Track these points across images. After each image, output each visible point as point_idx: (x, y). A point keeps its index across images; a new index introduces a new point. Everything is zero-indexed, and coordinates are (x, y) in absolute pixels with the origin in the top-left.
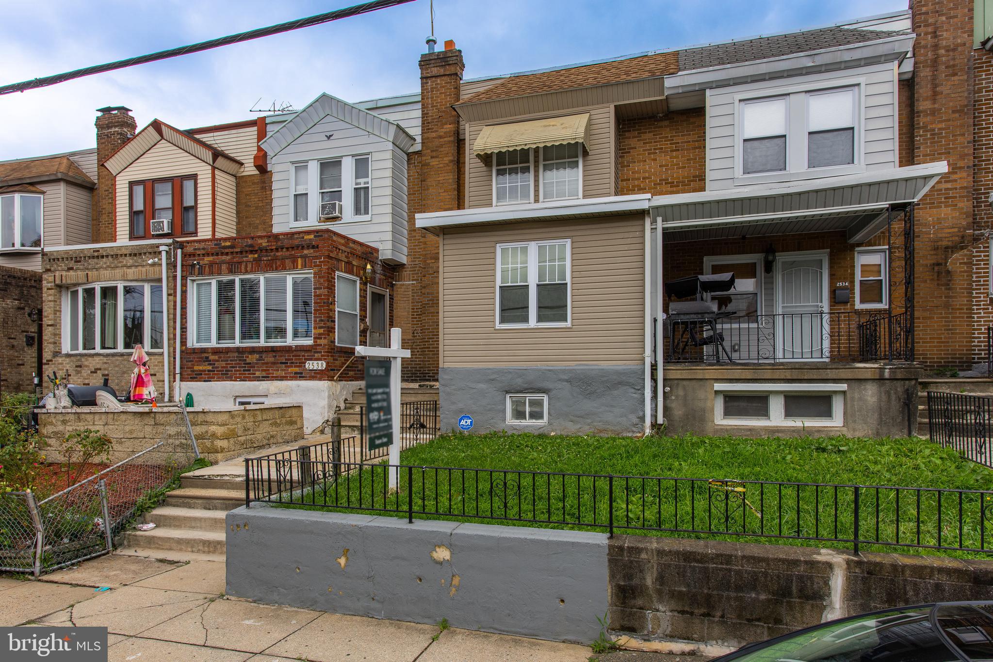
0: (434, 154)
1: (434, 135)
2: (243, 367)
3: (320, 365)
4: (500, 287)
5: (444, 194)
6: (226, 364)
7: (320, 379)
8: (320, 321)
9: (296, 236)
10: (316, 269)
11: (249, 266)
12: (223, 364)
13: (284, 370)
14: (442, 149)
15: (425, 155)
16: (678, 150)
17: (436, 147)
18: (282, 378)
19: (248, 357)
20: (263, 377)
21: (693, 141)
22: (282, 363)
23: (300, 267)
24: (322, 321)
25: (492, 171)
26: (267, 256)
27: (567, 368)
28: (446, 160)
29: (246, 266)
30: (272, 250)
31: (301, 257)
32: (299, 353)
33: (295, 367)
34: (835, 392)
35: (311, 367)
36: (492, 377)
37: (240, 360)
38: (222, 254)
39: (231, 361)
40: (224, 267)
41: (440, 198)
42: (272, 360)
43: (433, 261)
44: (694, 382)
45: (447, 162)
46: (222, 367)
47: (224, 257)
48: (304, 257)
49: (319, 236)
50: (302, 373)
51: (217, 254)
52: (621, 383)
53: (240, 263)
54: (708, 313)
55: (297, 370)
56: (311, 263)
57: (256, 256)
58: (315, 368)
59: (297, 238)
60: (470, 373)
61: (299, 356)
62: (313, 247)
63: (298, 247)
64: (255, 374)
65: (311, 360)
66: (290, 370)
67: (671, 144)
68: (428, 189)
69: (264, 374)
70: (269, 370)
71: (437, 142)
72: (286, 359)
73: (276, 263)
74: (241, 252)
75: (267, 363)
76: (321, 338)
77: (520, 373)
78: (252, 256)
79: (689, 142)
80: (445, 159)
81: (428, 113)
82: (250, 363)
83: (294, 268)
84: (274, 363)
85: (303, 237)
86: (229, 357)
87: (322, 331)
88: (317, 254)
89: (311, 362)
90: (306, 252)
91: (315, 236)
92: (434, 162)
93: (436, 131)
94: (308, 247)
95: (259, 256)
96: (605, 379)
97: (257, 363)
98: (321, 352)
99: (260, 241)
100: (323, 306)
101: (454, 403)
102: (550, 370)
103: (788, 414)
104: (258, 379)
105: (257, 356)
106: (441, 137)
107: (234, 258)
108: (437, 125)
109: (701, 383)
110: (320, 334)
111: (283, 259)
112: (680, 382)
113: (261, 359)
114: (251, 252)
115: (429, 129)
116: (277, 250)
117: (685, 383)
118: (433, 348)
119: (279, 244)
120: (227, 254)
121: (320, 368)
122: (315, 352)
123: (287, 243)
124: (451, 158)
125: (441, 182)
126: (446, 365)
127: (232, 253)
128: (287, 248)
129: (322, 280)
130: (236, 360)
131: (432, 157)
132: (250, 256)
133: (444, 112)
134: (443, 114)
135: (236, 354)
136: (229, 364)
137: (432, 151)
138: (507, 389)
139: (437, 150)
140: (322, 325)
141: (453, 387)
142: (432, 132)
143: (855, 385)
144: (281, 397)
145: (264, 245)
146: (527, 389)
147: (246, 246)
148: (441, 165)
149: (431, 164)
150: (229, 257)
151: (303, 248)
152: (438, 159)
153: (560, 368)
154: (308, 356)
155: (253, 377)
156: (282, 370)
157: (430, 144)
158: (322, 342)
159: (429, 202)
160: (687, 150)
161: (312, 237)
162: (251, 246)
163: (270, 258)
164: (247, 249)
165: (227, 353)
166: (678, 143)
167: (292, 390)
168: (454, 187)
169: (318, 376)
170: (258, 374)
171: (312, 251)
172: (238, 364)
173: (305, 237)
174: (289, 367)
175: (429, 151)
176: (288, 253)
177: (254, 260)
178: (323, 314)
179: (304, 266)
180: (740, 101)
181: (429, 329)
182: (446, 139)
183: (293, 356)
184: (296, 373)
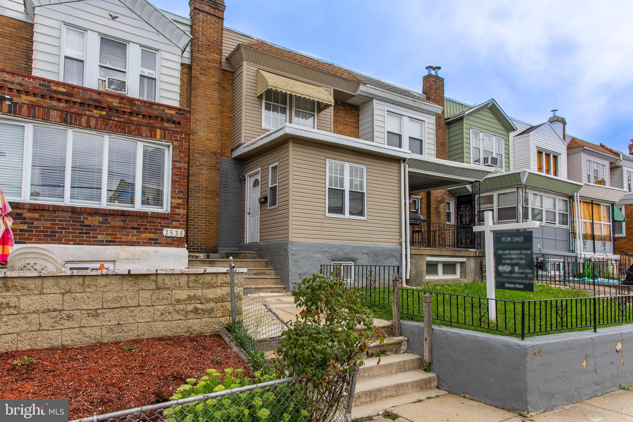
0: (203, 72)
1: (203, 57)
2: (78, 229)
3: (179, 233)
4: (329, 188)
5: (210, 106)
6: (52, 224)
7: (178, 246)
8: (179, 192)
9: (155, 107)
10: (176, 143)
11: (93, 123)
12: (48, 224)
13: (136, 236)
14: (210, 71)
15: (195, 70)
16: (347, 125)
17: (205, 67)
18: (133, 244)
19: (87, 219)
20: (107, 241)
21: (353, 123)
22: (132, 228)
23: (158, 137)
24: (181, 192)
25: (261, 102)
26: (119, 117)
27: (366, 246)
28: (214, 80)
29: (88, 122)
30: (124, 112)
31: (161, 128)
32: (155, 220)
33: (149, 233)
34: (457, 262)
35: (169, 234)
36: (325, 249)
37: (74, 221)
38: (51, 98)
39: (59, 221)
40: (54, 114)
41: (208, 108)
42: (121, 224)
43: (200, 156)
44: (419, 256)
45: (213, 82)
46: (44, 227)
47: (55, 103)
48: (164, 129)
49: (181, 114)
50: (157, 240)
51: (43, 96)
52: (391, 256)
53: (80, 115)
54: (419, 220)
55: (152, 236)
56: (171, 136)
57: (104, 113)
58: (174, 236)
59: (157, 109)
60: (311, 246)
61: (155, 223)
62: (174, 122)
63: (156, 118)
64: (96, 237)
65: (168, 227)
66: (143, 235)
67: (344, 120)
68: (197, 98)
69: (109, 238)
70: (116, 235)
71: (205, 64)
72: (138, 225)
73: (129, 127)
74: (81, 104)
75: (114, 227)
76: (180, 208)
77: (342, 248)
78: (98, 112)
79: (352, 122)
80: (212, 79)
81: (199, 38)
82: (90, 226)
83: (151, 137)
84: (123, 228)
85: (164, 111)
86: (58, 217)
87: (181, 201)
88: (179, 130)
89: (169, 230)
90: (166, 125)
91: (176, 113)
92: (203, 78)
93: (205, 55)
94: (168, 121)
95: (108, 114)
96: (384, 253)
97: (99, 226)
98: (179, 221)
99: (109, 99)
100: (182, 179)
101: (299, 268)
102: (357, 247)
103: (444, 273)
104: (101, 243)
105: (101, 219)
106: (209, 61)
107: (71, 107)
108: (206, 51)
109: (422, 257)
110: (178, 204)
111: (139, 125)
112: (414, 256)
113: (105, 222)
114: (96, 107)
115: (199, 51)
116: (131, 114)
117: (416, 256)
118: (198, 225)
119: (135, 108)
120: (59, 100)
121: (179, 236)
122: (172, 221)
123: (143, 109)
124: (217, 80)
125: (209, 95)
126: (294, 240)
127: (67, 101)
128: (143, 116)
129: (182, 155)
130: (69, 221)
131: (201, 74)
132: (95, 111)
133: (212, 43)
134: (211, 44)
135: (70, 214)
136: (57, 224)
137: (201, 69)
138: (333, 258)
139: (206, 70)
140: (181, 196)
141: (299, 256)
142: (201, 54)
143: (468, 258)
144: (134, 263)
145: (114, 104)
146: (344, 259)
147: (90, 99)
148: (209, 83)
149: (200, 79)
150: (62, 105)
151: (162, 119)
152: (206, 77)
153: (362, 245)
154: (165, 223)
155: (94, 241)
156: (134, 235)
157: (200, 63)
158: (182, 211)
159: (198, 108)
160: (351, 126)
161: (173, 112)
162: (96, 101)
163: (122, 120)
164: (92, 103)
165: (54, 211)
166: (347, 121)
167: (148, 256)
168: (219, 103)
169: (176, 243)
170: (100, 237)
171: (173, 126)
172: (72, 225)
173: (166, 111)
174: (142, 232)
175: (198, 68)
176: (145, 121)
177: (101, 116)
178: (182, 186)
179: (164, 137)
180: (387, 111)
181: (195, 210)
182: (213, 64)
183: (147, 222)
184: (149, 239)
